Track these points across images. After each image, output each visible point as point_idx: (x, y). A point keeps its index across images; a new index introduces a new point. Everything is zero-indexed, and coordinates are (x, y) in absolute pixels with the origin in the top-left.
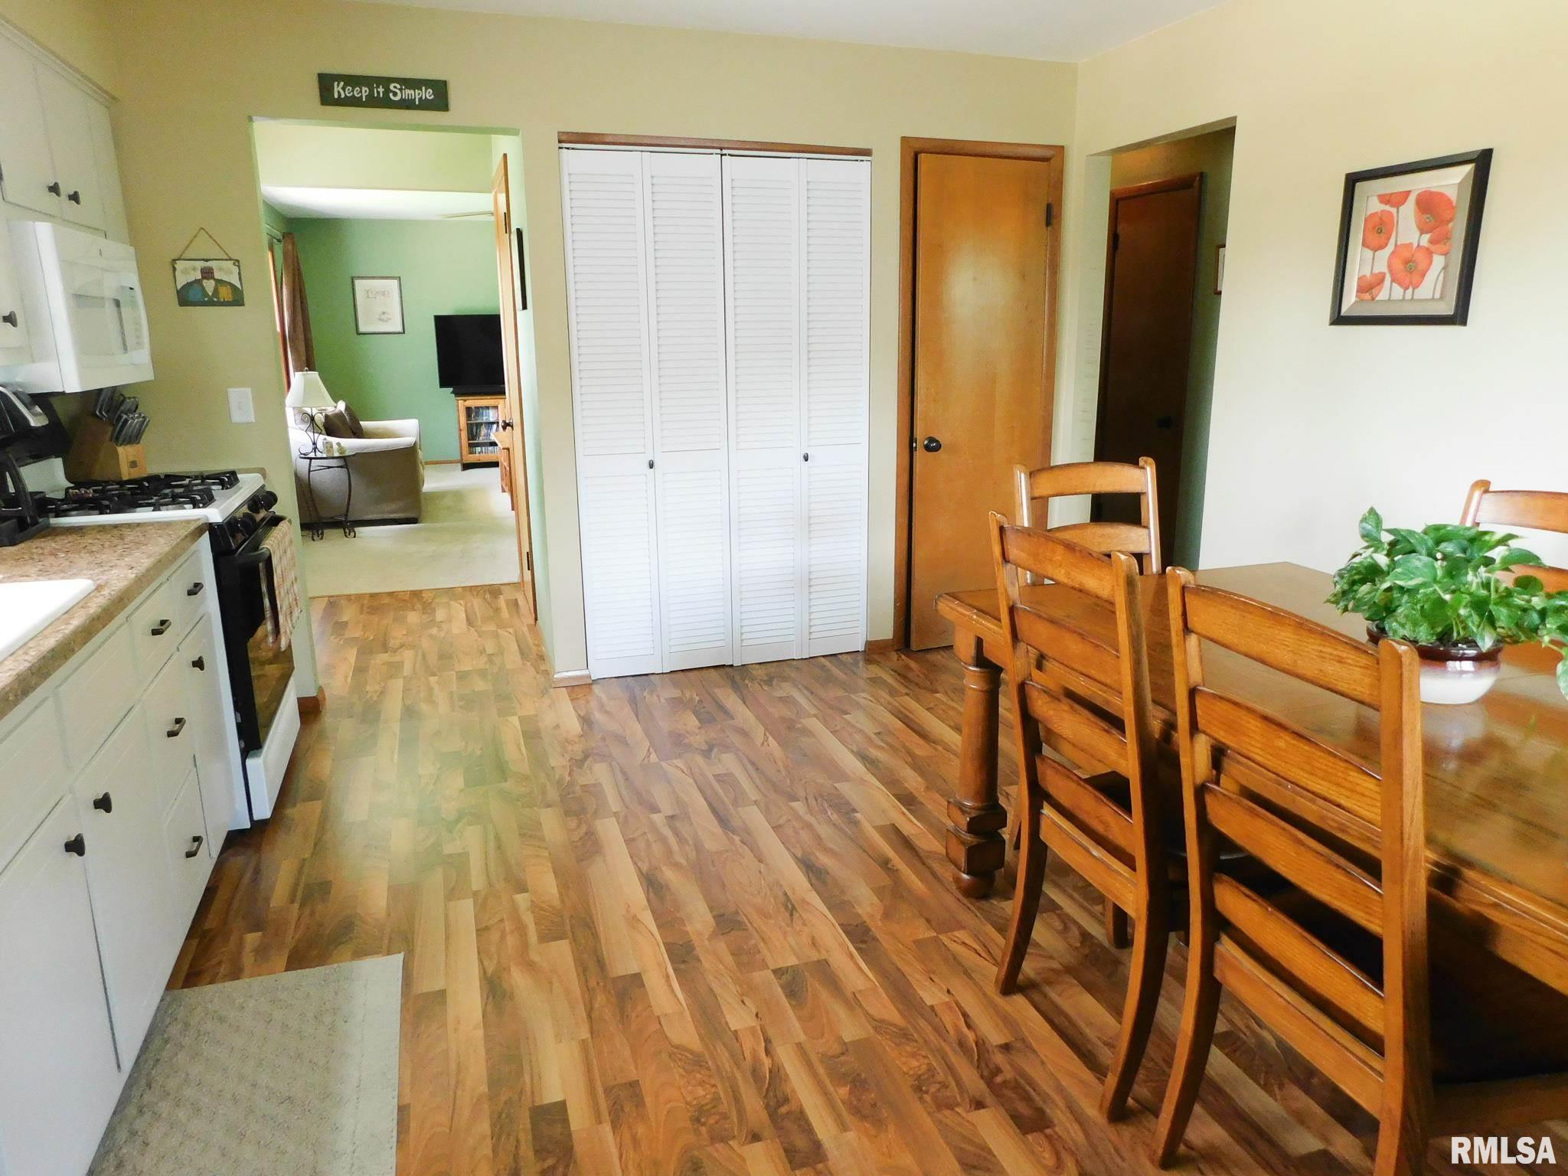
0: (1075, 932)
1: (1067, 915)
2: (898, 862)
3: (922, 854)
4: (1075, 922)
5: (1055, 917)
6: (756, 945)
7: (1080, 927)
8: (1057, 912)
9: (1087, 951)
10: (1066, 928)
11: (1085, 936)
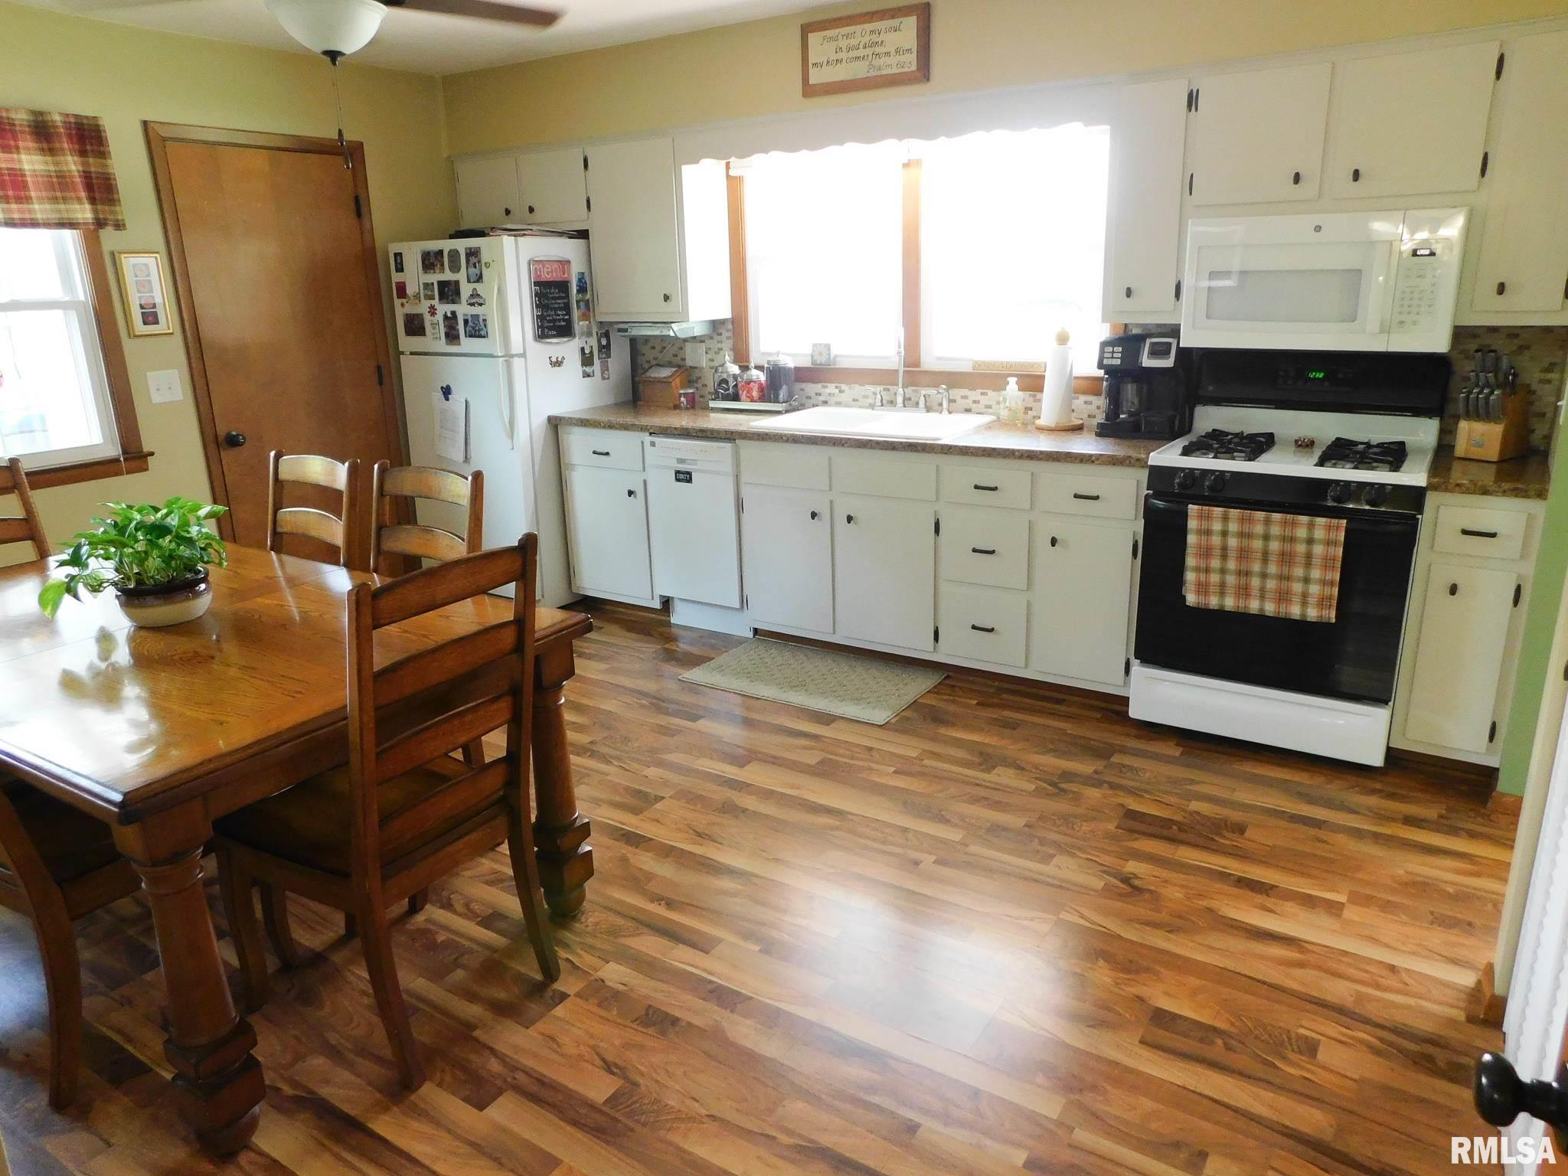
0: (459, 908)
1: (468, 918)
2: (660, 910)
3: (645, 930)
4: (460, 915)
5: (478, 912)
6: (696, 806)
7: (455, 912)
8: (480, 919)
9: (445, 894)
10: (467, 906)
11: (448, 906)
